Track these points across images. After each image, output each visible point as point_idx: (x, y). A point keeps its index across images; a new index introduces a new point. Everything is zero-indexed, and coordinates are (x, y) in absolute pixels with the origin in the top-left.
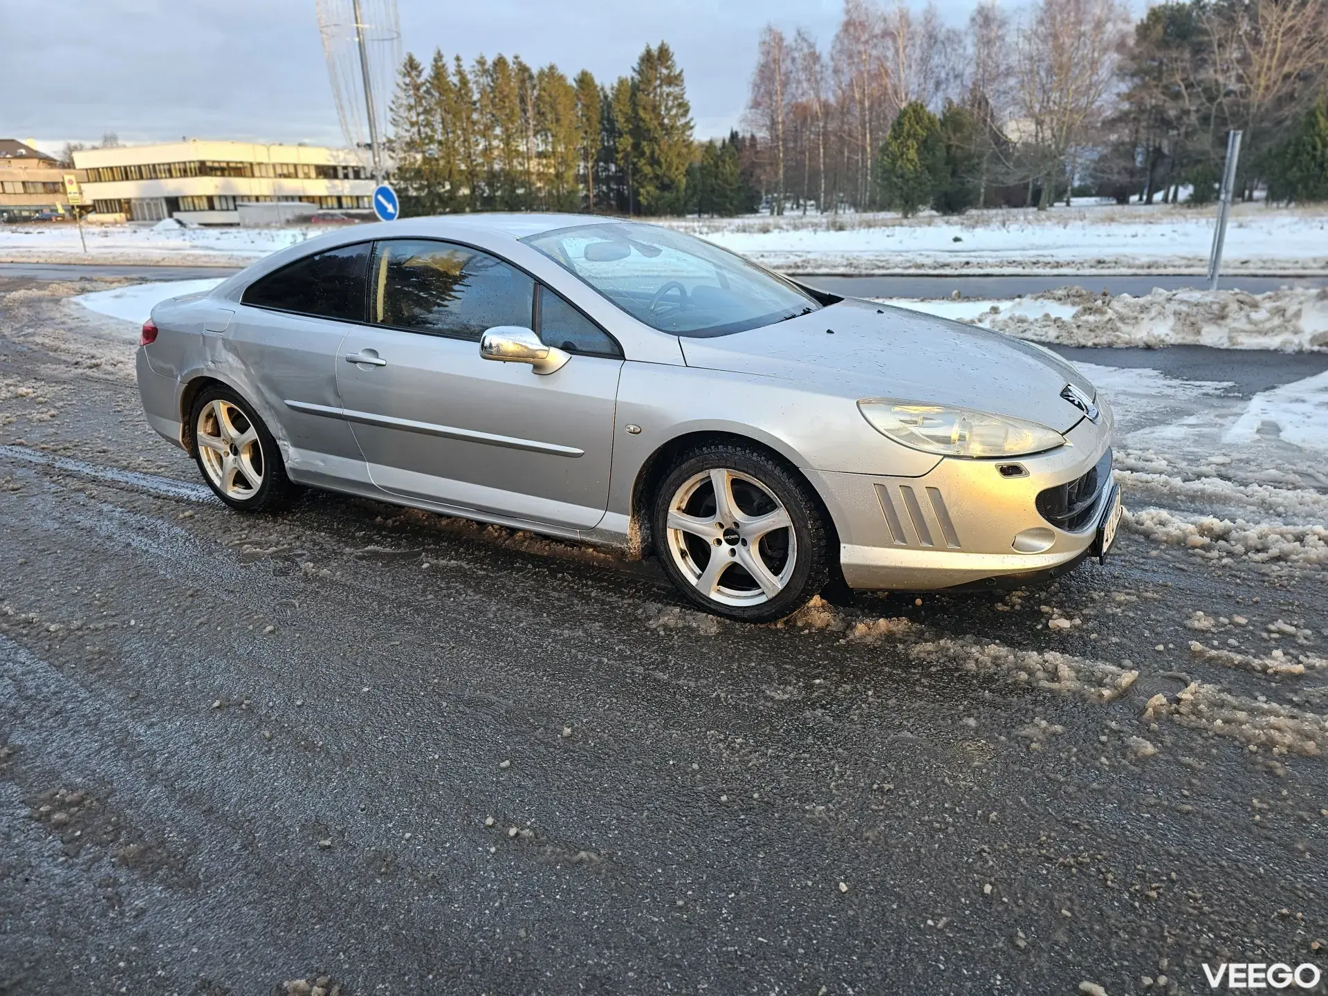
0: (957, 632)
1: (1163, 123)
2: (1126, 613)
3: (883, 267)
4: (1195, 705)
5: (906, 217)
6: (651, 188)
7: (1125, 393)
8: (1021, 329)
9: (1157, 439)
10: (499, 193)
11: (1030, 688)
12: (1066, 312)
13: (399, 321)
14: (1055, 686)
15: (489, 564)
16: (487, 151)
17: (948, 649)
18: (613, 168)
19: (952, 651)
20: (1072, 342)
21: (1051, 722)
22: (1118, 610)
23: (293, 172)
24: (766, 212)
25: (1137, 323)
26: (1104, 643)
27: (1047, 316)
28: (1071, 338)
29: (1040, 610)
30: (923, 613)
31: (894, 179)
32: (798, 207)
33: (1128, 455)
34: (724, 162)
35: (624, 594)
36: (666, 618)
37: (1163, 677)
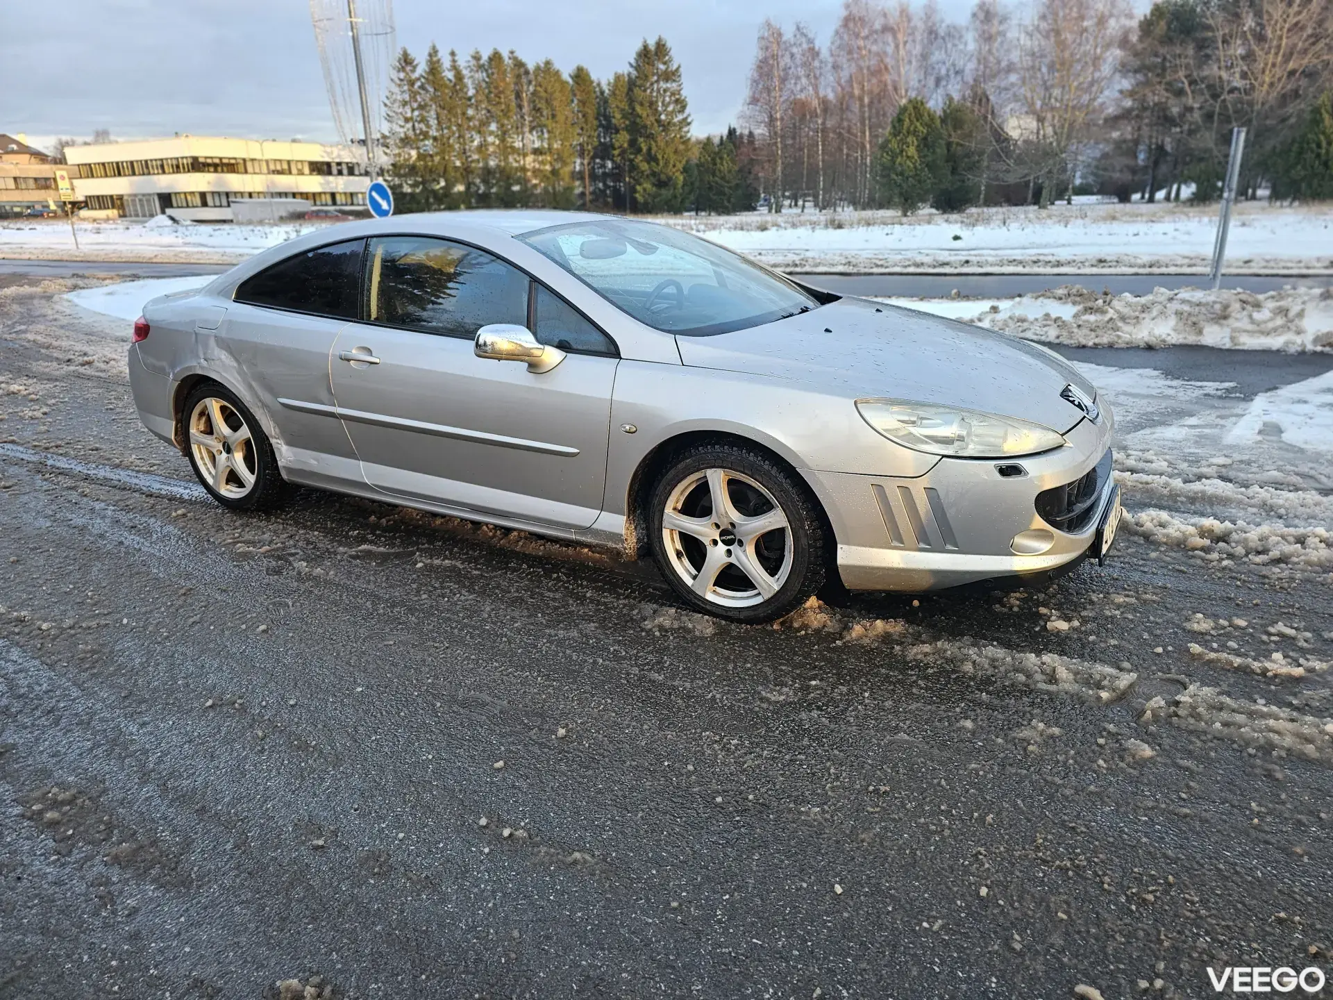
0: (955, 634)
1: (1165, 120)
2: (1125, 615)
3: (882, 266)
4: (1193, 707)
5: (905, 215)
6: (648, 186)
7: (1125, 394)
8: (1020, 329)
9: (1157, 440)
10: (494, 190)
11: (1028, 690)
12: (1066, 311)
13: (393, 318)
14: (1053, 688)
15: (483, 564)
16: (482, 148)
17: (946, 651)
18: (609, 164)
19: (949, 652)
20: (1072, 342)
21: (1048, 724)
22: (1117, 612)
23: (285, 169)
24: (764, 210)
25: (1138, 322)
26: (1103, 645)
27: (1047, 315)
28: (1071, 338)
29: (1038, 612)
30: (920, 615)
31: (894, 176)
32: (796, 205)
33: (1128, 456)
34: (721, 158)
35: (620, 595)
36: (661, 619)
37: (1161, 680)
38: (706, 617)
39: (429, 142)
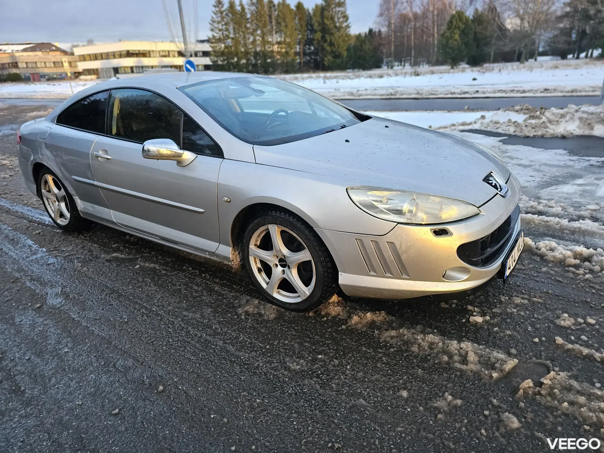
0: (413, 323)
1: (587, 17)
2: (520, 312)
3: (434, 94)
4: (552, 388)
5: (452, 68)
6: (330, 57)
7: (545, 164)
8: (496, 127)
9: (558, 193)
10: (259, 62)
11: (448, 368)
12: (520, 118)
14: (464, 367)
15: (170, 267)
16: (254, 41)
17: (404, 335)
18: (312, 48)
19: (406, 337)
20: (522, 134)
21: (455, 397)
22: (515, 310)
23: (167, 54)
24: (385, 68)
25: (558, 124)
26: (502, 334)
27: (510, 120)
28: (521, 132)
29: (467, 308)
30: (397, 308)
31: (448, 50)
32: (401, 65)
33: (539, 203)
34: (365, 43)
35: (233, 289)
36: (248, 307)
37: (534, 363)
38: (274, 307)
39: (229, 40)
